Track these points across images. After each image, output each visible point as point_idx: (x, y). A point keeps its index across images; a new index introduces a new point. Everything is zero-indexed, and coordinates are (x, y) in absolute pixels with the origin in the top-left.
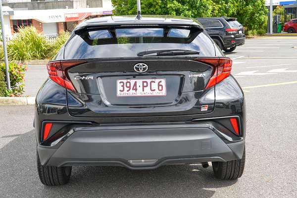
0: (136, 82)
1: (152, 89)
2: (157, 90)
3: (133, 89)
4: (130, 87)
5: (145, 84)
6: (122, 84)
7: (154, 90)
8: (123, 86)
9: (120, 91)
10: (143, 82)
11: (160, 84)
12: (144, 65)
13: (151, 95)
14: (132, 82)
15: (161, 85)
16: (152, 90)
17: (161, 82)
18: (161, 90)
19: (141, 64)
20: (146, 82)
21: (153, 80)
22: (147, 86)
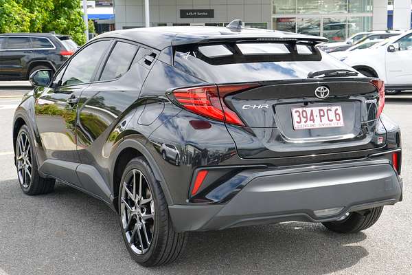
0: (312, 111)
1: (330, 119)
2: (335, 121)
3: (311, 120)
4: (306, 117)
5: (322, 114)
6: (298, 113)
7: (332, 120)
8: (299, 116)
9: (297, 122)
10: (320, 110)
11: (337, 112)
12: (325, 89)
13: (329, 126)
14: (308, 110)
15: (338, 114)
16: (330, 121)
17: (337, 110)
18: (339, 120)
19: (322, 88)
20: (322, 110)
21: (329, 108)
22: (323, 116)
